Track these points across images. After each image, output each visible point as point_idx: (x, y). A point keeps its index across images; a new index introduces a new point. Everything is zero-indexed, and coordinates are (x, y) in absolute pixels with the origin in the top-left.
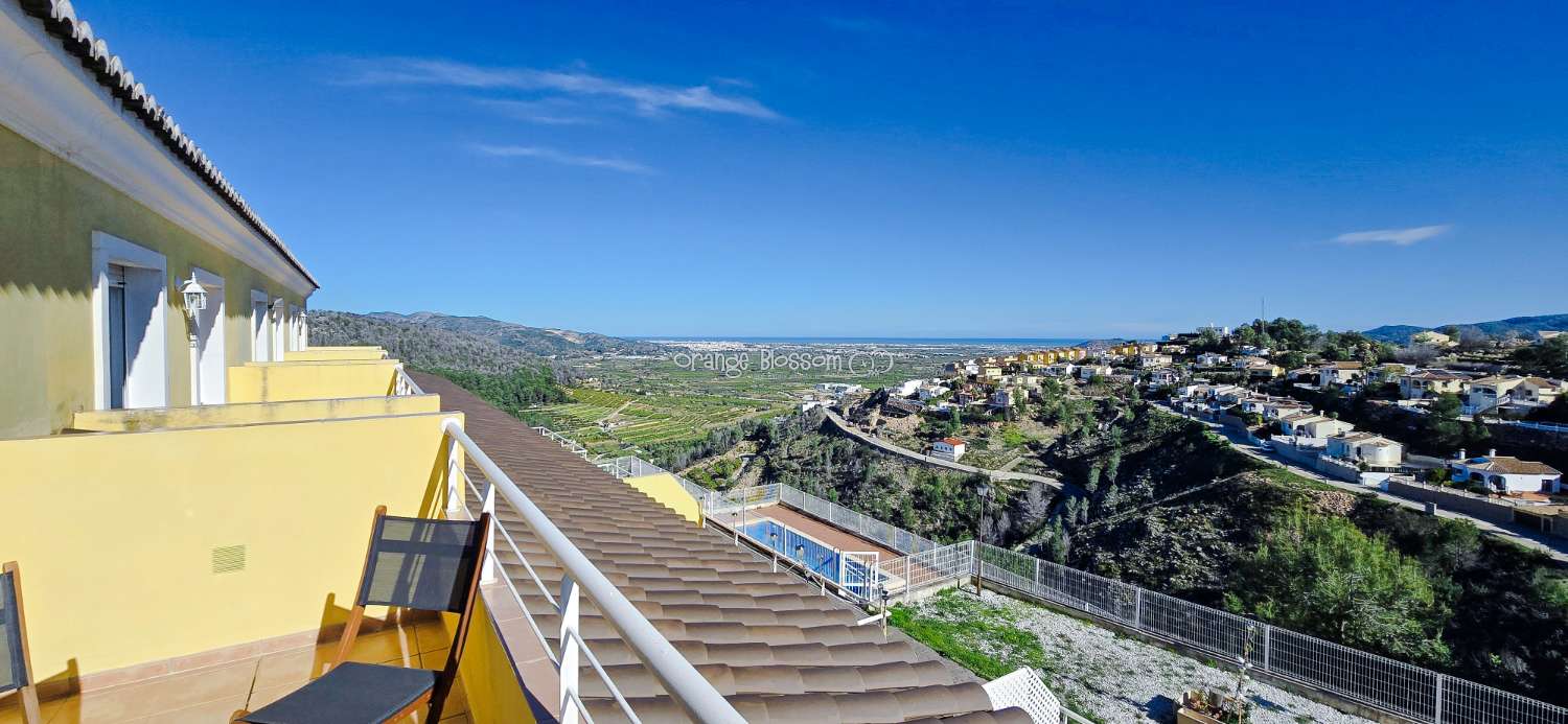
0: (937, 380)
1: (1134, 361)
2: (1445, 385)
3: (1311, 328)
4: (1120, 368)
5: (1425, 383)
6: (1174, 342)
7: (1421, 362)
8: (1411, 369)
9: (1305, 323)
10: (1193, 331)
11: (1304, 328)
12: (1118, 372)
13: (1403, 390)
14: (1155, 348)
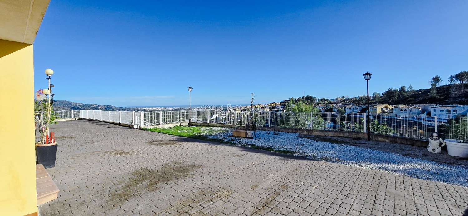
0: (222, 114)
1: (274, 107)
2: (341, 108)
3: (315, 98)
4: (271, 109)
5: (338, 108)
6: (284, 102)
7: (337, 103)
8: (335, 105)
9: (313, 97)
10: (289, 99)
11: (313, 98)
12: (271, 110)
13: (333, 110)
14: (280, 104)
